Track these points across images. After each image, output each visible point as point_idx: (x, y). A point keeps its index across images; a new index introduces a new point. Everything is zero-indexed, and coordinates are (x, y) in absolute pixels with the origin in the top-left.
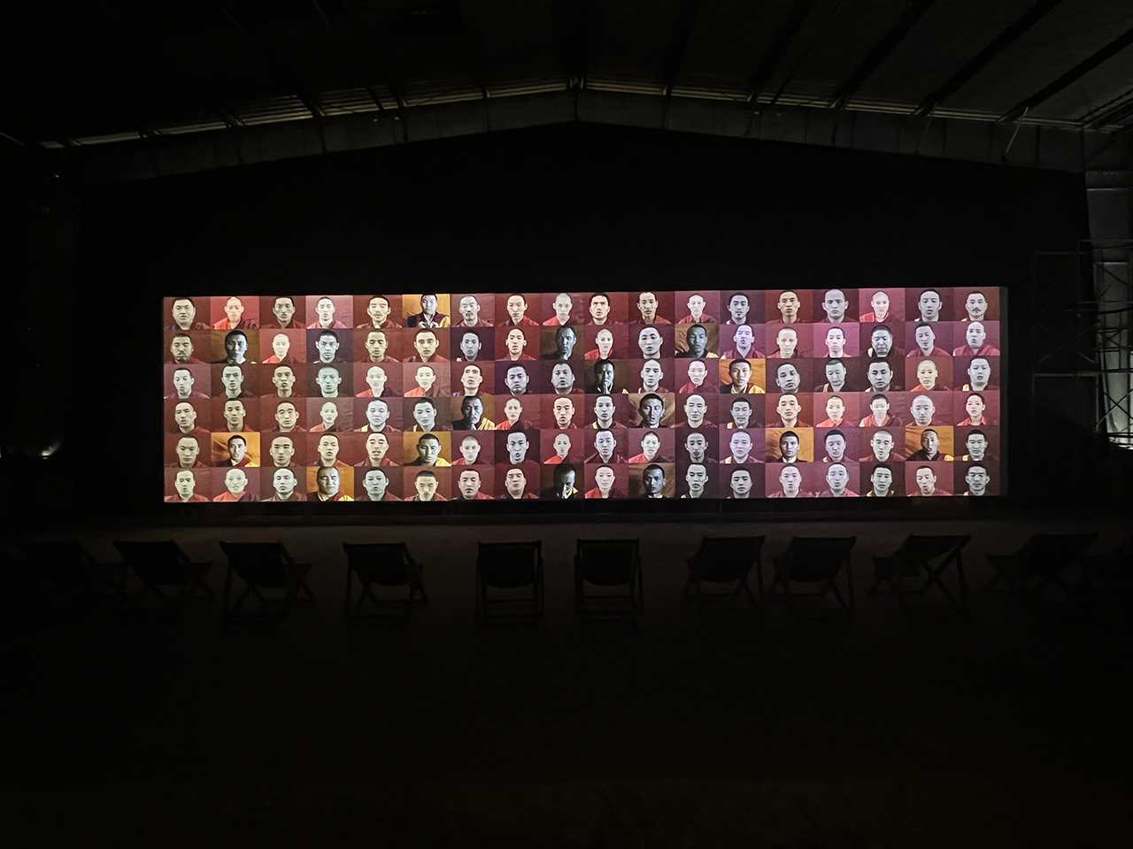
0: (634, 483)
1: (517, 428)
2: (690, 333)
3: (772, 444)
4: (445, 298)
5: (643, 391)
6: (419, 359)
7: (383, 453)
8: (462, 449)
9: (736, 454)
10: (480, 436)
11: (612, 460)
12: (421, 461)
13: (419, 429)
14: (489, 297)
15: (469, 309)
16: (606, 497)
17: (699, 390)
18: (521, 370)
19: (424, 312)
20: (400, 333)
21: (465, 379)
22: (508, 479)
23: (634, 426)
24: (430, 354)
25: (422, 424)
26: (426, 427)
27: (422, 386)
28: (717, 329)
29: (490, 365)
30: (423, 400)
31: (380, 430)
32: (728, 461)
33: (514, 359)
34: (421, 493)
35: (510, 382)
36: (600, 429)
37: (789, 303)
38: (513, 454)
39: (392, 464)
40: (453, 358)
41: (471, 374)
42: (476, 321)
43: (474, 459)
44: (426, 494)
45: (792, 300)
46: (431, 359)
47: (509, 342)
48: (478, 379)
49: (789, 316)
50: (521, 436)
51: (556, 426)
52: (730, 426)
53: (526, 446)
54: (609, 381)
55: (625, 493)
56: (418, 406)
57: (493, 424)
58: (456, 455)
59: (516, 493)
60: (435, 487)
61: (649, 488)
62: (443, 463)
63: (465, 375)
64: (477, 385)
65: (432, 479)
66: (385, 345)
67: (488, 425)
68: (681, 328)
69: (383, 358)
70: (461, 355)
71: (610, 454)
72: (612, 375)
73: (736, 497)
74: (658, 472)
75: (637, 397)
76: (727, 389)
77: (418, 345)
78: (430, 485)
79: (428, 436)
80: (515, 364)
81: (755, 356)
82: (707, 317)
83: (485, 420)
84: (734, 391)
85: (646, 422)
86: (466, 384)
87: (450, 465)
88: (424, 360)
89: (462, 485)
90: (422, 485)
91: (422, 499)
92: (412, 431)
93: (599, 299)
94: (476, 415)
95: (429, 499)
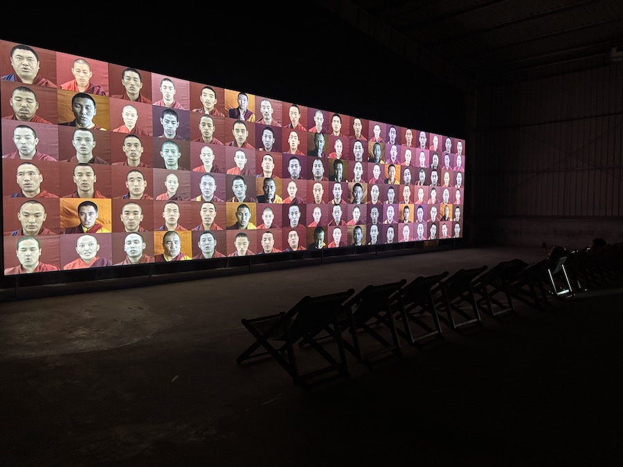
0: (349, 236)
2: (374, 148)
4: (252, 97)
5: (354, 181)
6: (236, 145)
7: (213, 219)
8: (264, 218)
9: (389, 218)
11: (340, 224)
12: (238, 225)
13: (237, 200)
14: (279, 104)
15: (266, 110)
16: (337, 246)
17: (377, 183)
18: (297, 162)
19: (240, 107)
20: (223, 121)
21: (264, 165)
22: (290, 238)
24: (243, 142)
25: (238, 196)
26: (240, 198)
27: (238, 166)
28: (385, 147)
29: (279, 156)
30: (238, 177)
31: (209, 201)
32: (386, 222)
33: (293, 153)
34: (239, 250)
35: (291, 170)
36: (336, 205)
37: (409, 136)
38: (292, 220)
39: (219, 228)
41: (268, 161)
42: (271, 120)
43: (270, 225)
44: (242, 251)
45: (410, 134)
46: (244, 145)
47: (290, 141)
48: (272, 166)
49: (409, 143)
51: (315, 202)
52: (387, 202)
53: (299, 215)
54: (340, 175)
56: (235, 182)
57: (281, 199)
59: (294, 247)
60: (247, 245)
61: (356, 240)
62: (252, 227)
63: (264, 162)
64: (271, 170)
65: (245, 239)
66: (212, 128)
67: (279, 200)
69: (211, 139)
70: (263, 146)
71: (339, 220)
72: (341, 171)
74: (360, 231)
75: (351, 185)
76: (387, 181)
77: (235, 133)
78: (244, 243)
79: (242, 206)
80: (293, 157)
81: (397, 164)
82: (381, 139)
83: (277, 196)
84: (389, 183)
85: (355, 201)
86: (264, 169)
87: (256, 229)
88: (239, 145)
89: (264, 243)
90: (240, 244)
91: (240, 255)
92: (231, 201)
93: (336, 118)
94: (272, 192)
95: (244, 254)
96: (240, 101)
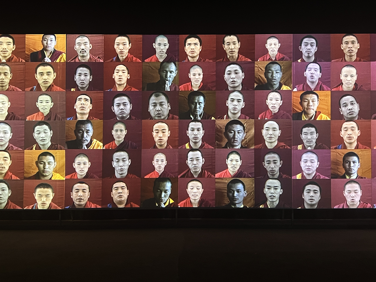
0: (219, 193)
1: (121, 148)
2: (268, 69)
3: (336, 163)
4: (62, 37)
5: (228, 117)
6: (39, 88)
7: (7, 168)
8: (75, 166)
9: (305, 172)
10: (90, 154)
11: (201, 175)
12: (40, 175)
13: (38, 148)
14: (99, 38)
15: (83, 47)
16: (195, 206)
17: (275, 117)
18: (125, 99)
19: (45, 49)
20: (22, 66)
21: (78, 106)
22: (114, 191)
23: (219, 146)
24: (49, 85)
25: (40, 143)
26: (44, 145)
27: (41, 111)
28: (290, 66)
29: (100, 95)
30: (40, 123)
31: (4, 149)
32: (299, 177)
33: (120, 89)
34: (39, 202)
35: (116, 110)
36: (192, 150)
37: (350, 45)
38: (117, 169)
39: (14, 178)
40: (68, 88)
41: (83, 101)
42: (88, 57)
43: (84, 173)
44: (43, 204)
45: (353, 42)
46: (50, 88)
47: (116, 76)
48: (88, 107)
49: (351, 56)
50: (124, 154)
51: (155, 147)
52: (300, 147)
53: (128, 163)
54: (200, 110)
55: (212, 204)
56: (37, 128)
57: (101, 144)
58: (70, 169)
59: (121, 202)
60: (51, 198)
61: (233, 199)
62: (59, 177)
63: (78, 103)
64: (87, 111)
65: (49, 191)
66: (9, 76)
67: (98, 145)
68: (260, 65)
69: (7, 87)
70: (75, 85)
71: (199, 170)
72: (202, 105)
73: (307, 207)
74: (240, 186)
75: (222, 123)
76: (298, 116)
77: (38, 77)
78: (47, 196)
79: (45, 154)
80: (120, 94)
81: (321, 89)
82: (282, 56)
83: (95, 140)
84: (304, 118)
85: (231, 143)
86: (78, 110)
87: (64, 179)
88: (44, 89)
89: (74, 196)
90: (41, 196)
91: (40, 207)
92: (32, 149)
93: (192, 40)
95: (46, 207)
96: (45, 42)
